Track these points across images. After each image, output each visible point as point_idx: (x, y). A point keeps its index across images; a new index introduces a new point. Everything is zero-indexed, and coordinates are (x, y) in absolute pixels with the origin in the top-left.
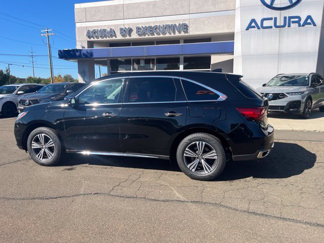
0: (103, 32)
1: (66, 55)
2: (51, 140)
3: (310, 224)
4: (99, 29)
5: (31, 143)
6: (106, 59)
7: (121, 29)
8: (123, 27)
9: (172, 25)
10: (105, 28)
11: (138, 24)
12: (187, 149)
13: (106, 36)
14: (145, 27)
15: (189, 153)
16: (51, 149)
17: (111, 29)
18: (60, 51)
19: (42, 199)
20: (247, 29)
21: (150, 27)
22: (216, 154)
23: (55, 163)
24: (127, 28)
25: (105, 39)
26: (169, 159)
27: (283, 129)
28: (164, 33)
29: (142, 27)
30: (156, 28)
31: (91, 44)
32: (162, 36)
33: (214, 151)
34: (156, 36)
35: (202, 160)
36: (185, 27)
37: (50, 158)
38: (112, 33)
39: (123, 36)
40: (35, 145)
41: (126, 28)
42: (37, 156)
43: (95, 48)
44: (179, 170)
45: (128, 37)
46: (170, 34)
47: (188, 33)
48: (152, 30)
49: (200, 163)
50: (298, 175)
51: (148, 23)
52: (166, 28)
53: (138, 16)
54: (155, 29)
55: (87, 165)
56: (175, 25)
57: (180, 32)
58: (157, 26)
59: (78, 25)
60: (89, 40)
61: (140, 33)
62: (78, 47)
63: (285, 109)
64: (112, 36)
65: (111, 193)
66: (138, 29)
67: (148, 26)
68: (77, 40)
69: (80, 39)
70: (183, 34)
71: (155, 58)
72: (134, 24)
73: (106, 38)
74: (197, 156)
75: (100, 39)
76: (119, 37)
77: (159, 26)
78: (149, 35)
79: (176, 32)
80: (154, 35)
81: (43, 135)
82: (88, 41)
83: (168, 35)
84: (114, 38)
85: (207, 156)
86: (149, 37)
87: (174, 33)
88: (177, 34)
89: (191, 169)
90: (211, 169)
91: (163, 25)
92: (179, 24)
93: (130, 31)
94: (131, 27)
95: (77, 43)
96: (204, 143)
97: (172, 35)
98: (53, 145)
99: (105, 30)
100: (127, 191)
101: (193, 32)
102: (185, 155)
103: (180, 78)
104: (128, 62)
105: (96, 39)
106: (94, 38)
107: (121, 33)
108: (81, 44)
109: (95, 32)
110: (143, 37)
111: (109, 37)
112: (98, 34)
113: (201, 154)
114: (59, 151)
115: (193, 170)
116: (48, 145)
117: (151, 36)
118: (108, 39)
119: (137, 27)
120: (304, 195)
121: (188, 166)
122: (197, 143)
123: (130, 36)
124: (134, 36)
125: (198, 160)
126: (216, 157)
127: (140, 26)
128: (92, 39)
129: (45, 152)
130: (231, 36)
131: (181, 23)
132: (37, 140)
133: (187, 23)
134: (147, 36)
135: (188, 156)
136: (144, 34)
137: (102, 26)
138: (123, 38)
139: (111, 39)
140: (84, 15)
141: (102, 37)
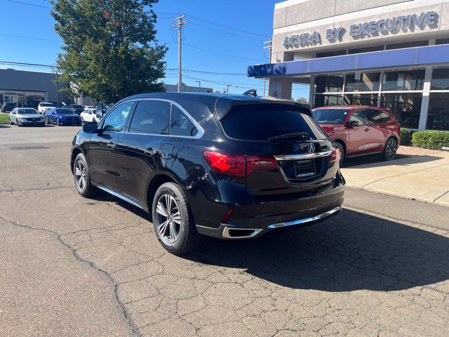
0: (305, 38)
1: (257, 72)
2: (84, 169)
4: (300, 34)
5: (76, 168)
7: (329, 31)
8: (332, 28)
9: (409, 16)
10: (308, 32)
11: (355, 20)
13: (307, 44)
14: (365, 24)
17: (315, 33)
18: (250, 67)
21: (373, 24)
22: (179, 218)
24: (337, 27)
25: (306, 47)
26: (148, 212)
28: (394, 31)
29: (360, 25)
30: (382, 24)
31: (289, 56)
32: (390, 35)
33: (178, 213)
34: (381, 36)
36: (433, 18)
37: (83, 188)
38: (317, 38)
39: (331, 41)
41: (335, 29)
42: (78, 184)
43: (296, 59)
45: (338, 43)
46: (406, 31)
47: (436, 27)
48: (373, 27)
49: (168, 226)
51: (370, 17)
52: (398, 22)
53: (356, 8)
54: (381, 26)
55: (113, 203)
56: (415, 15)
57: (422, 27)
58: (383, 20)
59: (276, 32)
60: (286, 50)
61: (355, 34)
62: (274, 61)
64: (315, 43)
66: (354, 28)
67: (368, 22)
68: (273, 52)
69: (276, 51)
70: (427, 30)
71: (381, 70)
72: (348, 22)
73: (308, 46)
74: (167, 216)
75: (300, 48)
76: (325, 43)
77: (388, 19)
78: (369, 36)
79: (416, 27)
80: (378, 35)
81: (81, 161)
82: (285, 52)
83: (401, 33)
84: (318, 45)
85: (174, 218)
86: (370, 39)
87: (413, 30)
88: (417, 30)
90: (176, 239)
91: (394, 18)
92: (422, 14)
93: (342, 31)
94: (343, 26)
95: (273, 55)
96: (172, 198)
97: (409, 32)
98: (85, 174)
99: (306, 35)
101: (447, 25)
103: (172, 102)
105: (295, 49)
106: (292, 48)
107: (328, 37)
108: (276, 57)
109: (294, 39)
110: (360, 40)
111: (312, 45)
112: (297, 41)
113: (169, 213)
115: (163, 235)
117: (372, 38)
118: (310, 47)
119: (351, 26)
121: (159, 227)
122: (166, 196)
123: (341, 40)
124: (348, 39)
125: (168, 221)
127: (357, 24)
128: (290, 49)
129: (82, 180)
131: (426, 12)
133: (436, 10)
134: (366, 38)
135: (159, 212)
136: (362, 36)
137: (304, 30)
138: (331, 44)
139: (314, 46)
140: (284, 17)
141: (302, 45)
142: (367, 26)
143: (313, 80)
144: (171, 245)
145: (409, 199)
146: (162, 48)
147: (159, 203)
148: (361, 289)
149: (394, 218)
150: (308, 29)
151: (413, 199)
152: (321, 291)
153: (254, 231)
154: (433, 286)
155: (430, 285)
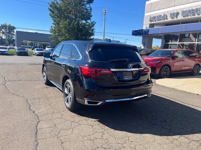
1: (136, 33)
4: (157, 15)
6: (161, 35)
7: (171, 14)
8: (173, 12)
11: (184, 8)
13: (160, 20)
14: (189, 10)
17: (164, 14)
18: (133, 31)
21: (193, 10)
25: (160, 21)
29: (186, 10)
31: (152, 26)
32: (200, 15)
34: (196, 16)
38: (165, 17)
39: (172, 18)
41: (174, 12)
42: (44, 79)
43: (155, 27)
45: (175, 19)
48: (193, 12)
51: (191, 7)
53: (184, 3)
54: (197, 11)
58: (198, 8)
59: (146, 14)
60: (150, 23)
61: (184, 15)
62: (144, 28)
64: (164, 19)
66: (183, 12)
67: (190, 9)
68: (144, 24)
69: (146, 23)
72: (181, 9)
73: (161, 21)
75: (157, 22)
76: (169, 19)
80: (195, 15)
82: (150, 24)
84: (166, 20)
86: (191, 17)
93: (178, 14)
94: (178, 11)
95: (144, 26)
99: (160, 16)
105: (154, 22)
106: (153, 22)
107: (171, 16)
109: (154, 18)
110: (186, 18)
111: (163, 20)
112: (156, 19)
117: (192, 17)
118: (162, 21)
119: (182, 11)
123: (177, 18)
124: (180, 17)
127: (185, 10)
134: (189, 17)
135: (65, 92)
136: (187, 16)
137: (159, 13)
138: (172, 20)
139: (164, 21)
140: (150, 8)
141: (158, 20)
142: (190, 11)
143: (163, 37)
144: (68, 106)
145: (196, 94)
146: (93, 22)
147: (65, 88)
148: (148, 134)
149: (184, 103)
150: (161, 13)
151: (198, 95)
152: (128, 133)
153: (99, 102)
154: (187, 136)
155: (185, 136)
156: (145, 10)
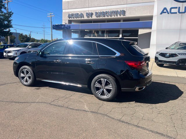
0: (77, 15)
1: (57, 27)
2: (29, 73)
3: (152, 132)
4: (75, 13)
5: (20, 74)
6: (78, 30)
7: (87, 13)
8: (88, 12)
9: (116, 11)
10: (78, 13)
11: (96, 10)
12: (96, 83)
13: (78, 17)
15: (97, 85)
16: (29, 77)
17: (81, 13)
18: (54, 25)
19: (16, 102)
20: (161, 14)
21: (103, 12)
22: (112, 87)
23: (31, 85)
24: (90, 12)
25: (78, 19)
26: (87, 87)
27: (171, 75)
28: (111, 16)
29: (99, 12)
30: (107, 13)
31: (70, 22)
32: (109, 17)
33: (111, 85)
34: (106, 17)
35: (104, 90)
36: (124, 12)
37: (29, 82)
38: (82, 16)
39: (88, 17)
40: (22, 75)
42: (23, 81)
43: (73, 24)
44: (92, 94)
45: (90, 18)
46: (115, 16)
47: (125, 15)
48: (104, 14)
49: (103, 91)
50: (164, 103)
52: (112, 13)
53: (97, 6)
54: (106, 13)
55: (47, 87)
56: (118, 11)
57: (120, 15)
58: (107, 11)
59: (64, 11)
60: (69, 19)
61: (97, 15)
62: (63, 23)
63: (176, 63)
64: (81, 17)
65: (51, 103)
66: (96, 13)
67: (102, 11)
68: (63, 19)
69: (65, 19)
70: (122, 16)
71: (106, 30)
72: (94, 10)
74: (102, 87)
76: (86, 18)
77: (109, 11)
78: (102, 17)
79: (118, 15)
80: (105, 17)
81: (26, 70)
82: (68, 20)
83: (113, 17)
84: (83, 18)
85: (107, 87)
86: (102, 18)
87: (117, 16)
88: (119, 16)
89: (98, 94)
90: (109, 95)
91: (111, 11)
93: (92, 14)
94: (92, 12)
95: (63, 21)
96: (106, 80)
97: (116, 17)
98: (30, 75)
99: (78, 14)
100: (60, 103)
101: (128, 15)
102: (95, 86)
103: (96, 42)
104: (90, 32)
105: (73, 19)
106: (72, 18)
107: (87, 15)
108: (65, 21)
109: (72, 15)
110: (99, 18)
111: (80, 18)
112: (74, 16)
113: (104, 86)
114: (33, 79)
115: (99, 95)
116: (28, 75)
117: (103, 18)
118: (79, 19)
119: (95, 12)
120: (159, 115)
121: (97, 92)
122: (102, 79)
123: (92, 17)
124: (94, 17)
125: (102, 89)
126: (112, 89)
128: (71, 19)
129: (26, 79)
130: (151, 18)
131: (121, 10)
132: (23, 73)
133: (125, 9)
134: (101, 18)
135: (97, 86)
136: (100, 16)
137: (76, 12)
138: (88, 18)
139: (81, 19)
140: (67, 5)
141: (76, 18)
142: (101, 13)
143: (80, 32)
144: (106, 98)
150: (78, 11)
153: (143, 87)
154: (182, 96)
156: (63, 7)
